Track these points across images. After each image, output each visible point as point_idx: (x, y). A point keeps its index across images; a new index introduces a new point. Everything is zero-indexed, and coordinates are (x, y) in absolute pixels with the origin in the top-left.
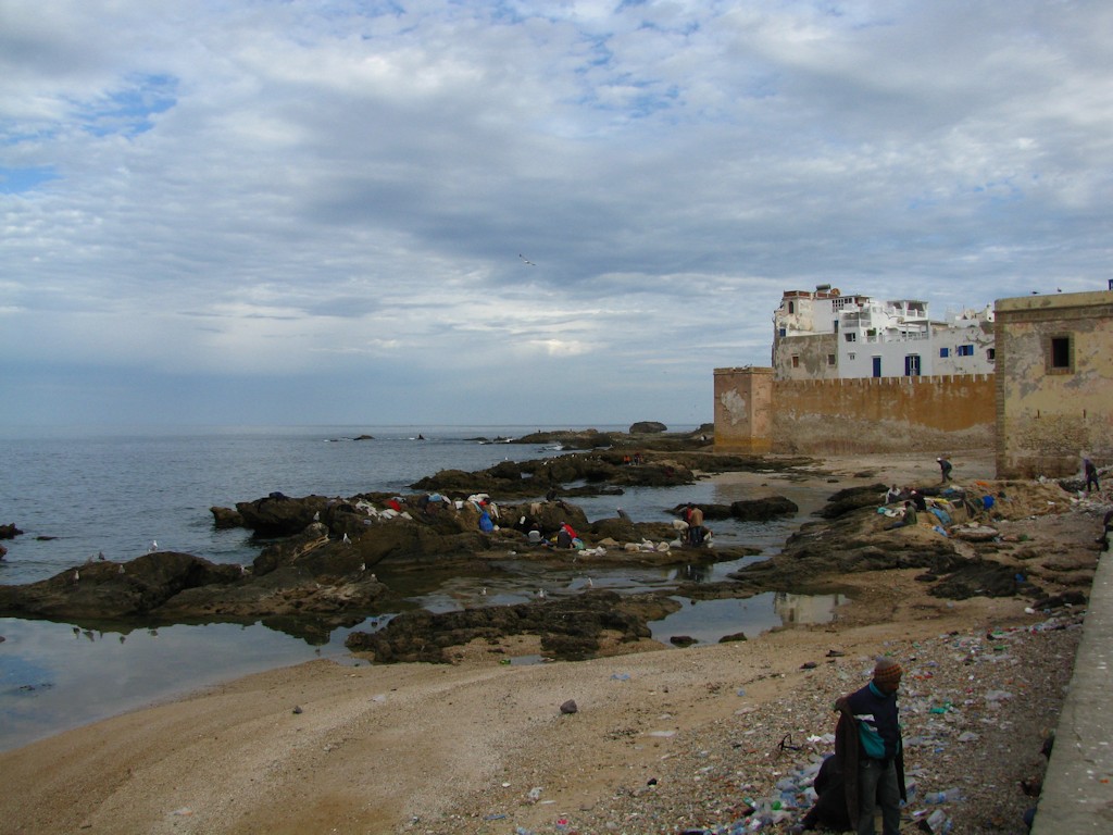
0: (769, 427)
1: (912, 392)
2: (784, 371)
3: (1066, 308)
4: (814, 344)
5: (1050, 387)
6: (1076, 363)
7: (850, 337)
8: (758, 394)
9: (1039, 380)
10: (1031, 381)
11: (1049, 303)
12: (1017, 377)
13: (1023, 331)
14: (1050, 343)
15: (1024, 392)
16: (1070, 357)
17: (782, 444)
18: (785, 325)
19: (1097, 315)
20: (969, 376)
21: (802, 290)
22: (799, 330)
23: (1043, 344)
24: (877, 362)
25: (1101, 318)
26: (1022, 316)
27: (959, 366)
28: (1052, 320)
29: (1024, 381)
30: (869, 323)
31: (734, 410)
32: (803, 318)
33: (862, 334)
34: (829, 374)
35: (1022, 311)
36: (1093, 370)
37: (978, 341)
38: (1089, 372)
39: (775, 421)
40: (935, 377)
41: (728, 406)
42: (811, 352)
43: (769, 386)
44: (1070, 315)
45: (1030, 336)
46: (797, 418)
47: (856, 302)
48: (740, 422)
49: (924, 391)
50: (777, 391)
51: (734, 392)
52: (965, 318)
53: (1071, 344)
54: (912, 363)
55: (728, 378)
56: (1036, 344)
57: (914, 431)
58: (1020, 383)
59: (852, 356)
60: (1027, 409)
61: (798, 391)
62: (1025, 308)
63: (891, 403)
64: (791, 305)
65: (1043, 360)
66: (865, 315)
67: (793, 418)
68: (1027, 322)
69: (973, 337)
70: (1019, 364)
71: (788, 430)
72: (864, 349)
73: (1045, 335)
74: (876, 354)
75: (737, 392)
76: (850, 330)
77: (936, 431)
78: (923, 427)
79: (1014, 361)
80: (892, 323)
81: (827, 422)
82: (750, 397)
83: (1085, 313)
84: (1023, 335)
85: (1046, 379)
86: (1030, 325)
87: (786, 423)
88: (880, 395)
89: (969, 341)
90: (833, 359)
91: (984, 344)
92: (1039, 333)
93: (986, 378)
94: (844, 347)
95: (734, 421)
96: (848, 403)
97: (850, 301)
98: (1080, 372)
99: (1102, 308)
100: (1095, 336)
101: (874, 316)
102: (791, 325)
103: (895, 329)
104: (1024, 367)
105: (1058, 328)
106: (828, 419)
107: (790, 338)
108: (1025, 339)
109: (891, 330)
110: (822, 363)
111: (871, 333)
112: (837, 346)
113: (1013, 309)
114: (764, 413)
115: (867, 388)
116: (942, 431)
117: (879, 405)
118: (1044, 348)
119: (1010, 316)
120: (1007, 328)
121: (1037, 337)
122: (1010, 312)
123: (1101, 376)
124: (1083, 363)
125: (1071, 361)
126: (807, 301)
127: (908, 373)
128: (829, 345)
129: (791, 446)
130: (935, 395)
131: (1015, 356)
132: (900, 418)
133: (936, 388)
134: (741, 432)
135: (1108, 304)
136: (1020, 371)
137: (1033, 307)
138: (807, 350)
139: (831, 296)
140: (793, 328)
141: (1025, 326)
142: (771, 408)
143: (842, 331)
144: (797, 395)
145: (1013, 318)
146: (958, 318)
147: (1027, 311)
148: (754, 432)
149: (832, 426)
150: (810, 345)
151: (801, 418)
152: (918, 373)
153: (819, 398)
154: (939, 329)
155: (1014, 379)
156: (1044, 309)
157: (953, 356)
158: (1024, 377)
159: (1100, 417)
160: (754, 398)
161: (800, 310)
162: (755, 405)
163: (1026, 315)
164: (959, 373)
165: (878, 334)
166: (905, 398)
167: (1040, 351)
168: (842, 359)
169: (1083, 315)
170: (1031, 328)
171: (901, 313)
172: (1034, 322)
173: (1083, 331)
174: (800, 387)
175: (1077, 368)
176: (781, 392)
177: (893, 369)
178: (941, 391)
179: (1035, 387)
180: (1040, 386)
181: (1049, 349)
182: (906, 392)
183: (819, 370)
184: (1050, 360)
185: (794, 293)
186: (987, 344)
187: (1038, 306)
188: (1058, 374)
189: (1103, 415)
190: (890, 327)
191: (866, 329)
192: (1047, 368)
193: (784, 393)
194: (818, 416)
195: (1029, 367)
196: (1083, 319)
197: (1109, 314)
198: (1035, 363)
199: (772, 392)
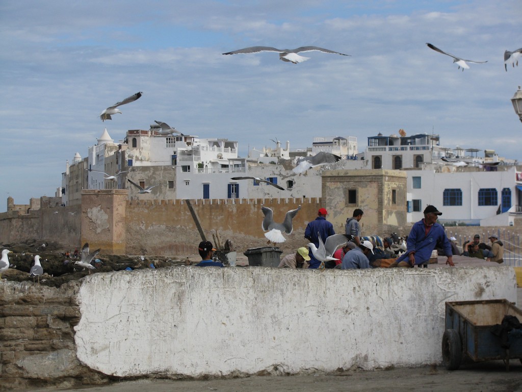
0: (124, 235)
1: (235, 210)
2: (132, 193)
3: (355, 176)
4: (157, 173)
5: (347, 213)
6: (359, 202)
7: (186, 168)
8: (117, 210)
9: (342, 209)
10: (339, 210)
11: (347, 173)
12: (332, 207)
13: (335, 186)
14: (348, 192)
15: (335, 215)
16: (357, 199)
17: (134, 248)
18: (132, 157)
19: (369, 180)
20: (276, 199)
21: (143, 130)
22: (141, 160)
23: (345, 192)
24: (206, 187)
25: (370, 182)
26: (335, 179)
27: (267, 192)
28: (348, 182)
29: (335, 210)
30: (199, 159)
31: (99, 222)
32: (143, 151)
33: (195, 167)
34: (169, 195)
35: (335, 177)
36: (367, 205)
37: (280, 175)
38: (365, 206)
39: (128, 230)
40: (251, 200)
41: (94, 218)
42: (155, 178)
43: (124, 204)
44: (357, 179)
45: (338, 188)
46: (147, 227)
47: (185, 140)
48: (104, 231)
49: (243, 209)
50: (130, 207)
51: (99, 208)
52: (267, 155)
53: (357, 193)
54: (233, 189)
55: (94, 197)
56: (341, 192)
57: (236, 237)
58: (334, 211)
59: (187, 183)
60: (337, 223)
61: (148, 208)
62: (336, 175)
63: (219, 218)
64: (134, 141)
65: (344, 200)
66: (196, 151)
67: (143, 228)
68: (337, 182)
69: (277, 172)
70: (333, 202)
71: (139, 237)
72: (197, 179)
73: (345, 188)
74: (206, 182)
75: (101, 208)
76: (186, 164)
77: (252, 237)
78: (242, 235)
79: (331, 200)
80: (214, 158)
81: (170, 231)
82: (112, 212)
83: (364, 179)
84: (335, 188)
85: (346, 209)
86: (339, 183)
87: (137, 232)
88: (211, 212)
89: (274, 174)
90: (172, 184)
91: (284, 177)
92: (342, 187)
93: (287, 201)
94: (180, 175)
95: (99, 230)
96: (186, 217)
97: (181, 140)
98: (361, 206)
99: (371, 177)
100: (368, 190)
101: (202, 153)
102: (136, 157)
103: (217, 163)
104: (336, 203)
105: (351, 185)
106: (171, 229)
107: (138, 167)
108: (336, 190)
109: (213, 163)
110: (163, 187)
111: (201, 166)
112: (175, 175)
113: (331, 175)
114: (121, 224)
115: (201, 206)
116: (257, 238)
117: (210, 219)
118: (345, 195)
119: (329, 178)
120: (328, 184)
121: (341, 189)
122: (329, 177)
123: (370, 208)
124: (362, 202)
125: (357, 201)
126: (146, 138)
127: (229, 196)
128: (170, 174)
129: (142, 249)
130: (252, 212)
131: (331, 198)
132: (226, 228)
133: (252, 207)
134: (104, 238)
135: (374, 176)
136: (334, 205)
137: (340, 175)
138: (151, 177)
139: (164, 135)
140: (137, 159)
141: (336, 183)
142: (126, 220)
143: (180, 163)
144: (146, 211)
145: (331, 180)
146: (262, 155)
147: (337, 177)
148: (115, 238)
149: (174, 234)
150: (154, 173)
151: (149, 228)
152: (237, 196)
153: (164, 213)
154: (253, 165)
155: (331, 209)
156: (345, 176)
157: (263, 185)
158: (335, 208)
159: (370, 227)
160: (115, 213)
161: (142, 145)
162: (116, 217)
163: (336, 178)
164: (267, 197)
165: (204, 167)
166: (230, 214)
167: (343, 195)
168: (179, 184)
169: (363, 180)
170: (339, 185)
171: (220, 150)
172: (340, 182)
173: (363, 187)
174: (148, 205)
175: (360, 204)
176: (134, 208)
177: (219, 193)
178: (256, 210)
179: (340, 213)
180: (343, 212)
181: (347, 195)
182: (230, 210)
183: (161, 192)
184: (348, 200)
185: (137, 131)
186: (287, 177)
187: (342, 175)
188: (351, 207)
189: (371, 226)
190: (213, 161)
191: (198, 162)
192: (346, 204)
193: (136, 210)
194: (163, 227)
195: (338, 203)
196: (362, 181)
197: (374, 180)
198: (341, 201)
199: (126, 208)
